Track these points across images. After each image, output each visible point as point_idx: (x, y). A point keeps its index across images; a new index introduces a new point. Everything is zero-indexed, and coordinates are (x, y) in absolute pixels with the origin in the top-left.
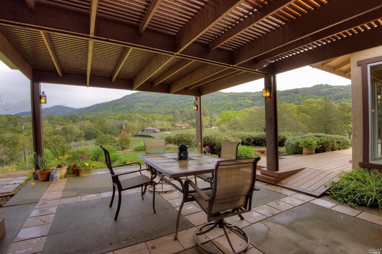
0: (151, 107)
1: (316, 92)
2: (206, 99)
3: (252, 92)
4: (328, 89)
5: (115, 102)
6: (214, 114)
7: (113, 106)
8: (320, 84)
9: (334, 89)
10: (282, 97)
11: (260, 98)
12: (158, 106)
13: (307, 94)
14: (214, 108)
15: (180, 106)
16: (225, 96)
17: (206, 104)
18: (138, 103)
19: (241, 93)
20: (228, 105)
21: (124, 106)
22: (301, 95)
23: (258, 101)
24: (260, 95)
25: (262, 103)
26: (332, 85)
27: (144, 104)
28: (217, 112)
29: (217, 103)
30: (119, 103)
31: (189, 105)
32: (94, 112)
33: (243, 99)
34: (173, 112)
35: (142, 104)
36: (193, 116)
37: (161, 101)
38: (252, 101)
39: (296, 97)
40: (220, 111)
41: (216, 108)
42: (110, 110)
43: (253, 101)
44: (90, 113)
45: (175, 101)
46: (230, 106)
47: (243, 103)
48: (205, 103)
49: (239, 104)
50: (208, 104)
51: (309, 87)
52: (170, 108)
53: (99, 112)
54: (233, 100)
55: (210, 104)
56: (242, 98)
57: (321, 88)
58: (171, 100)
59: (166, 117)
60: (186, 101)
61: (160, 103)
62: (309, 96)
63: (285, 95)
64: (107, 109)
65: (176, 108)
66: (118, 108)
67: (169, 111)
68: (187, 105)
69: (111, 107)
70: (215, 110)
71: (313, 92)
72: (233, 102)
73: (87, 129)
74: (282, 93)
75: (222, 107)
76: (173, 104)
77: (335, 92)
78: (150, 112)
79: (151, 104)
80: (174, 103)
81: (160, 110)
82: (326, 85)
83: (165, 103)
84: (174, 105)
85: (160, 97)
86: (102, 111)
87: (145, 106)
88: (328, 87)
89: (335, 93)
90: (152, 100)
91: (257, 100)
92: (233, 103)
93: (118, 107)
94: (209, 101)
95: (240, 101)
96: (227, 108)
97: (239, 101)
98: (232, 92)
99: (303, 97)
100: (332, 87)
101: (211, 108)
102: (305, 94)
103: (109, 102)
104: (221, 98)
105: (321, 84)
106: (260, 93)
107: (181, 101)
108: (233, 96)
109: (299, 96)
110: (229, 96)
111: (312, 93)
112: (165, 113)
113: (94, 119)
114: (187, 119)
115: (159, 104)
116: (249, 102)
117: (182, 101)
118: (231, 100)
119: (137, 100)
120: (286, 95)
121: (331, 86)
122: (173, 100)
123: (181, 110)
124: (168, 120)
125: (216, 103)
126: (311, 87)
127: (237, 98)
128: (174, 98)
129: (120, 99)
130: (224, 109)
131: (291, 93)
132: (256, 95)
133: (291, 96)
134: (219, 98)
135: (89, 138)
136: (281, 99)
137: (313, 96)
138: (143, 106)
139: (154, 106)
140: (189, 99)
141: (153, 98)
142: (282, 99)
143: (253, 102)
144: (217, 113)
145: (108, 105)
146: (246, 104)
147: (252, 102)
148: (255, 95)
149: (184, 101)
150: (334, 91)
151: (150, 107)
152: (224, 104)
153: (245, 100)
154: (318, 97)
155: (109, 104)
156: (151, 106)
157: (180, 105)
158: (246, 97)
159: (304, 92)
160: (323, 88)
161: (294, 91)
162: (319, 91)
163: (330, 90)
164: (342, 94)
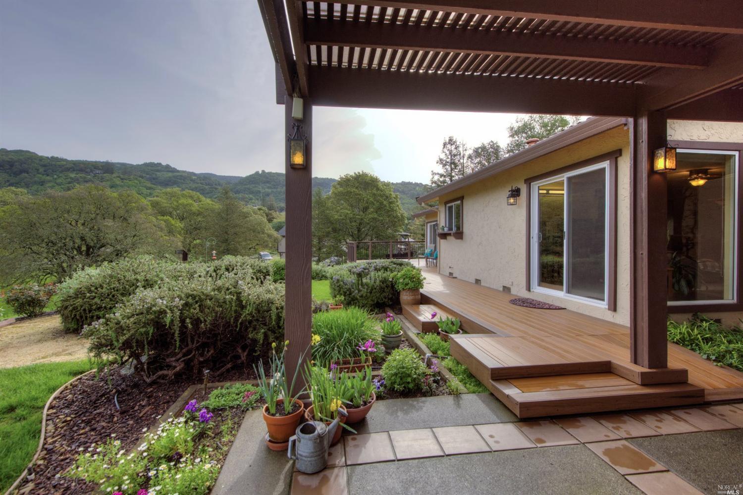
4: (170, 174)
8: (156, 162)
9: (181, 176)
13: (132, 177)
22: (119, 177)
24: (3, 161)
25: (8, 181)
26: (178, 169)
39: (108, 180)
51: (135, 164)
57: (158, 171)
62: (136, 181)
63: (80, 171)
71: (144, 175)
74: (73, 165)
77: (182, 181)
82: (168, 166)
88: (170, 170)
89: (183, 183)
99: (122, 182)
100: (178, 171)
102: (126, 177)
105: (158, 163)
106: (2, 155)
109: (114, 179)
111: (142, 177)
120: (81, 170)
121: (174, 170)
126: (139, 165)
131: (95, 168)
133: (95, 176)
136: (69, 180)
137: (145, 184)
142: (71, 178)
150: (181, 179)
154: (153, 186)
159: (125, 173)
160: (163, 171)
161: (101, 166)
162: (154, 176)
163: (174, 177)
164: (194, 187)
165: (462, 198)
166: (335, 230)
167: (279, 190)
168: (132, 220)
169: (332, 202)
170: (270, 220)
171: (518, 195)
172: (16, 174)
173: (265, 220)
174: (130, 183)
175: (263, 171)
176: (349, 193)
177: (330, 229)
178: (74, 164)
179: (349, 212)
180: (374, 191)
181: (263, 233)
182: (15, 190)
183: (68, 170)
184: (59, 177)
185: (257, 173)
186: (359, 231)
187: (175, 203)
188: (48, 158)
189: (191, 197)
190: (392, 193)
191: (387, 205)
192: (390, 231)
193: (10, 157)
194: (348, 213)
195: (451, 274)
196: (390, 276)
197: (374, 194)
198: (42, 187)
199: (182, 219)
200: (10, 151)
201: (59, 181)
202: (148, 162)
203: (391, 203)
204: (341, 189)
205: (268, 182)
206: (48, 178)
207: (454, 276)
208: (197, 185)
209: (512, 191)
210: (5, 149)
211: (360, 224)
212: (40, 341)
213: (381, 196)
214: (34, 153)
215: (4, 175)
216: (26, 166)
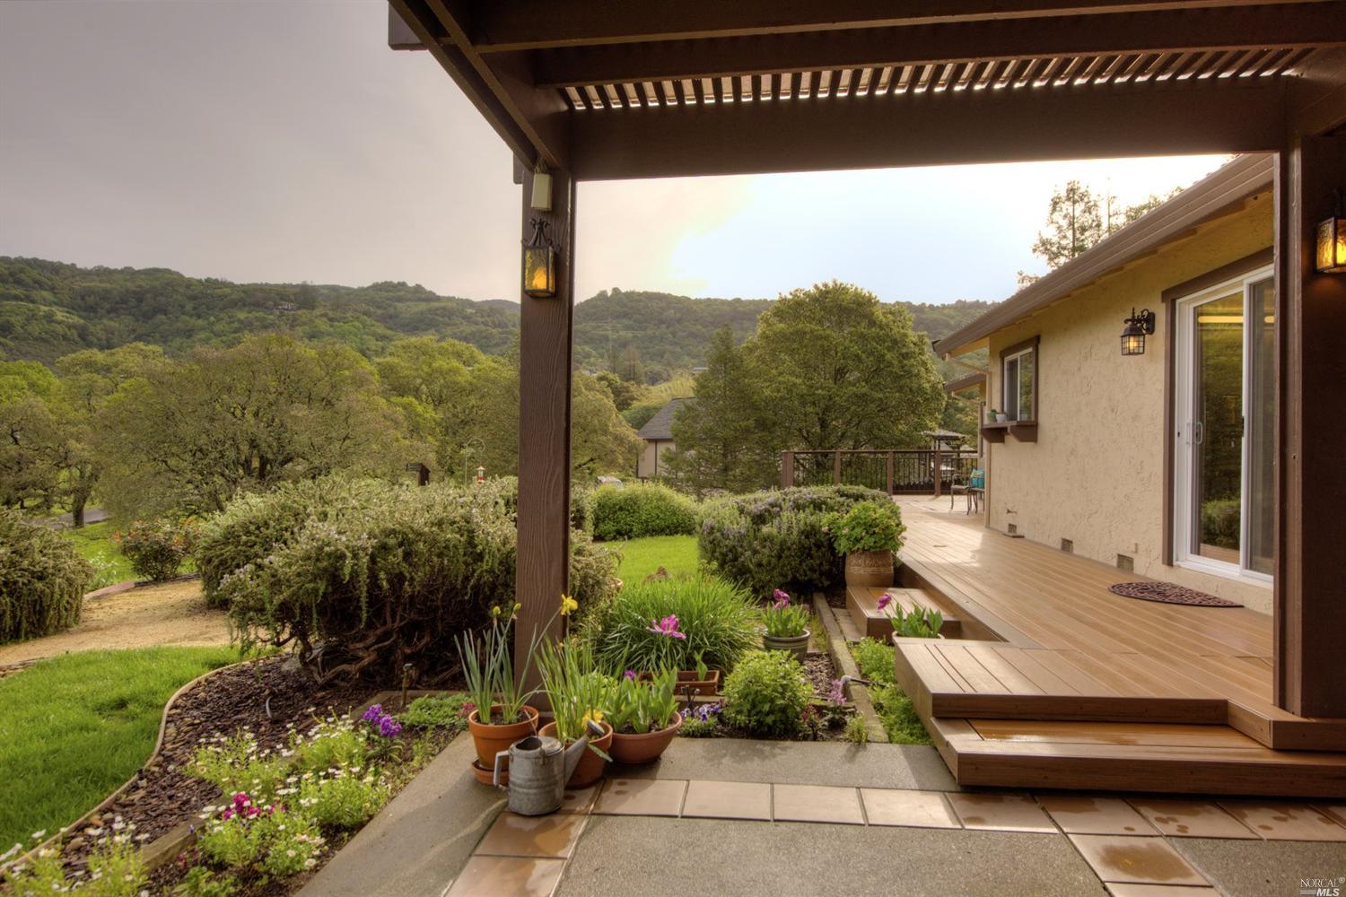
1: (379, 312)
4: (423, 306)
8: (396, 281)
9: (444, 309)
10: (242, 315)
11: (124, 301)
13: (348, 315)
22: (325, 315)
23: (111, 319)
24: (127, 291)
25: (134, 331)
26: (438, 294)
33: (16, 298)
38: (80, 317)
39: (305, 324)
43: (84, 314)
47: (19, 318)
51: (356, 287)
56: (14, 292)
57: (400, 300)
62: (357, 324)
63: (253, 305)
71: (372, 310)
74: (242, 295)
77: (446, 319)
82: (418, 288)
88: (423, 296)
89: (448, 325)
91: (109, 312)
99: (331, 326)
100: (438, 299)
102: (338, 314)
105: (399, 283)
106: (126, 280)
109: (317, 321)
111: (369, 314)
116: (60, 315)
120: (258, 305)
121: (431, 297)
126: (362, 289)
131: (282, 299)
132: (103, 285)
133: (282, 315)
136: (236, 325)
137: (372, 328)
142: (240, 321)
143: (82, 321)
146: (35, 329)
147: (75, 319)
148: (95, 284)
150: (444, 316)
153: (33, 302)
154: (389, 332)
158: (42, 287)
159: (336, 307)
160: (408, 300)
161: (295, 294)
162: (392, 311)
163: (430, 310)
164: (468, 331)
165: (1035, 341)
166: (762, 425)
167: (649, 332)
168: (341, 406)
169: (761, 359)
170: (622, 405)
171: (1151, 330)
172: (147, 317)
173: (610, 403)
174: (346, 327)
175: (616, 290)
176: (801, 334)
177: (751, 422)
178: (244, 292)
179: (798, 381)
180: (863, 328)
181: (605, 432)
182: (144, 348)
183: (234, 304)
184: (219, 320)
185: (602, 295)
186: (823, 424)
187: (426, 369)
188: (200, 281)
189: (458, 355)
190: (910, 332)
191: (895, 362)
192: (902, 427)
193: (138, 283)
194: (795, 384)
195: (1012, 527)
196: (824, 520)
197: (862, 336)
198: (189, 341)
199: (438, 401)
200: (139, 271)
201: (218, 327)
202: (380, 280)
203: (906, 356)
204: (782, 325)
205: (625, 315)
206: (200, 322)
207: (1019, 532)
208: (474, 328)
209: (1133, 320)
210: (130, 268)
211: (827, 409)
212: (167, 618)
213: (879, 340)
214: (178, 273)
215: (128, 319)
216: (163, 299)
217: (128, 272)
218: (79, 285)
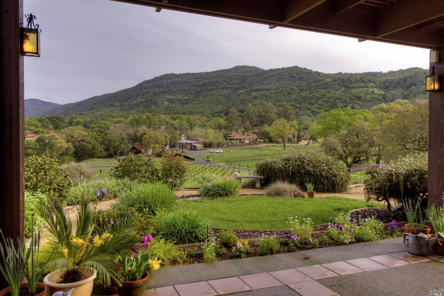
0: (186, 103)
2: (288, 86)
3: (383, 72)
5: (126, 92)
6: (303, 115)
7: (121, 101)
11: (399, 83)
12: (199, 100)
14: (303, 105)
15: (238, 100)
16: (327, 80)
17: (289, 95)
18: (164, 95)
19: (359, 74)
20: (332, 98)
21: (139, 100)
23: (394, 90)
24: (400, 79)
25: (403, 94)
27: (174, 97)
28: (309, 112)
29: (310, 93)
30: (131, 94)
31: (255, 98)
32: (89, 110)
33: (362, 87)
34: (225, 112)
35: (171, 97)
36: (264, 120)
37: (204, 91)
38: (383, 91)
40: (315, 109)
41: (308, 104)
42: (117, 108)
43: (384, 90)
44: (82, 113)
45: (229, 91)
46: (335, 100)
47: (363, 94)
48: (286, 94)
49: (356, 97)
50: (293, 97)
52: (220, 104)
53: (98, 111)
54: (343, 89)
55: (297, 96)
56: (361, 85)
58: (222, 88)
59: (213, 121)
60: (251, 91)
61: (203, 94)
64: (112, 105)
65: (232, 104)
66: (129, 104)
67: (217, 110)
68: (252, 98)
69: (118, 102)
70: (305, 108)
72: (342, 92)
73: (79, 141)
75: (320, 102)
76: (227, 97)
78: (185, 111)
79: (187, 96)
80: (229, 95)
81: (203, 107)
83: (211, 95)
84: (228, 99)
85: (204, 83)
86: (103, 109)
87: (177, 100)
90: (188, 90)
91: (393, 88)
92: (343, 94)
93: (129, 102)
94: (295, 91)
95: (356, 90)
96: (330, 104)
97: (354, 91)
98: (341, 73)
101: (298, 105)
103: (114, 93)
104: (318, 84)
106: (400, 75)
107: (240, 91)
108: (343, 81)
110: (334, 81)
112: (211, 113)
113: (89, 123)
114: (251, 125)
115: (202, 97)
116: (376, 91)
117: (243, 91)
118: (339, 89)
119: (162, 90)
122: (226, 88)
123: (241, 107)
124: (217, 126)
125: (308, 94)
127: (351, 84)
128: (229, 86)
129: (134, 87)
130: (323, 107)
132: (391, 78)
134: (314, 84)
135: (80, 157)
138: (172, 100)
139: (191, 101)
140: (256, 87)
141: (191, 86)
143: (384, 93)
144: (310, 114)
145: (113, 99)
146: (368, 97)
147: (382, 92)
148: (389, 78)
149: (246, 91)
151: (184, 102)
152: (324, 95)
153: (368, 88)
155: (114, 97)
156: (186, 100)
157: (240, 99)
158: (370, 82)
172: (408, 88)
182: (401, 101)
193: (404, 75)
198: (425, 95)
200: (405, 70)
210: (402, 70)
214: (420, 68)
215: (400, 90)
216: (414, 80)
217: (401, 71)
218: (383, 79)
